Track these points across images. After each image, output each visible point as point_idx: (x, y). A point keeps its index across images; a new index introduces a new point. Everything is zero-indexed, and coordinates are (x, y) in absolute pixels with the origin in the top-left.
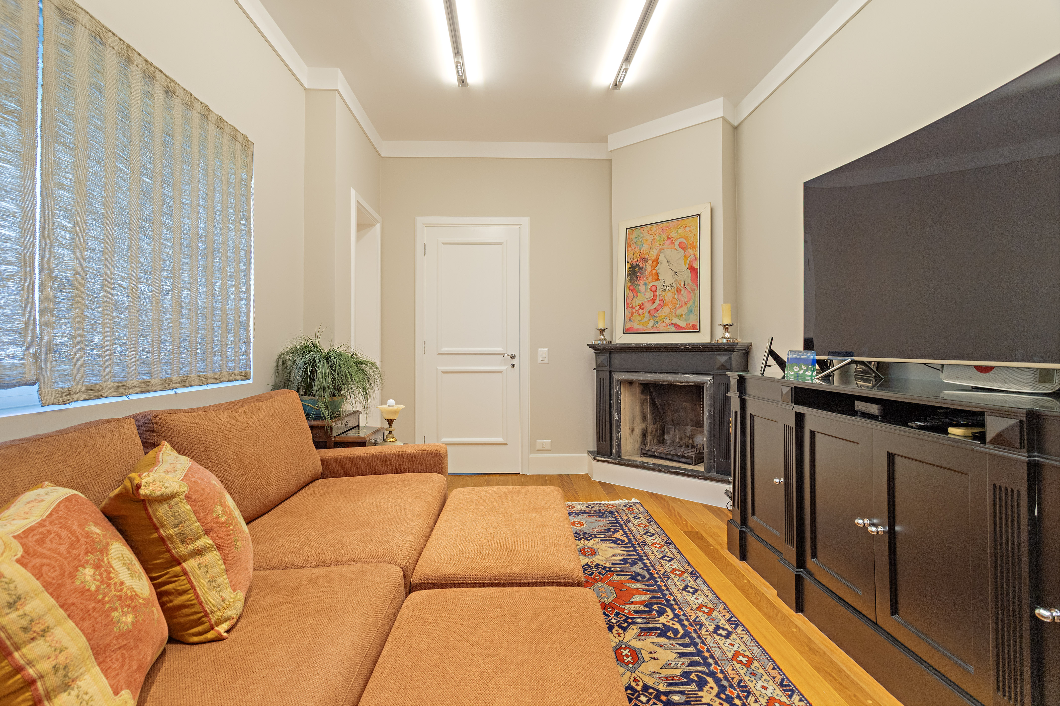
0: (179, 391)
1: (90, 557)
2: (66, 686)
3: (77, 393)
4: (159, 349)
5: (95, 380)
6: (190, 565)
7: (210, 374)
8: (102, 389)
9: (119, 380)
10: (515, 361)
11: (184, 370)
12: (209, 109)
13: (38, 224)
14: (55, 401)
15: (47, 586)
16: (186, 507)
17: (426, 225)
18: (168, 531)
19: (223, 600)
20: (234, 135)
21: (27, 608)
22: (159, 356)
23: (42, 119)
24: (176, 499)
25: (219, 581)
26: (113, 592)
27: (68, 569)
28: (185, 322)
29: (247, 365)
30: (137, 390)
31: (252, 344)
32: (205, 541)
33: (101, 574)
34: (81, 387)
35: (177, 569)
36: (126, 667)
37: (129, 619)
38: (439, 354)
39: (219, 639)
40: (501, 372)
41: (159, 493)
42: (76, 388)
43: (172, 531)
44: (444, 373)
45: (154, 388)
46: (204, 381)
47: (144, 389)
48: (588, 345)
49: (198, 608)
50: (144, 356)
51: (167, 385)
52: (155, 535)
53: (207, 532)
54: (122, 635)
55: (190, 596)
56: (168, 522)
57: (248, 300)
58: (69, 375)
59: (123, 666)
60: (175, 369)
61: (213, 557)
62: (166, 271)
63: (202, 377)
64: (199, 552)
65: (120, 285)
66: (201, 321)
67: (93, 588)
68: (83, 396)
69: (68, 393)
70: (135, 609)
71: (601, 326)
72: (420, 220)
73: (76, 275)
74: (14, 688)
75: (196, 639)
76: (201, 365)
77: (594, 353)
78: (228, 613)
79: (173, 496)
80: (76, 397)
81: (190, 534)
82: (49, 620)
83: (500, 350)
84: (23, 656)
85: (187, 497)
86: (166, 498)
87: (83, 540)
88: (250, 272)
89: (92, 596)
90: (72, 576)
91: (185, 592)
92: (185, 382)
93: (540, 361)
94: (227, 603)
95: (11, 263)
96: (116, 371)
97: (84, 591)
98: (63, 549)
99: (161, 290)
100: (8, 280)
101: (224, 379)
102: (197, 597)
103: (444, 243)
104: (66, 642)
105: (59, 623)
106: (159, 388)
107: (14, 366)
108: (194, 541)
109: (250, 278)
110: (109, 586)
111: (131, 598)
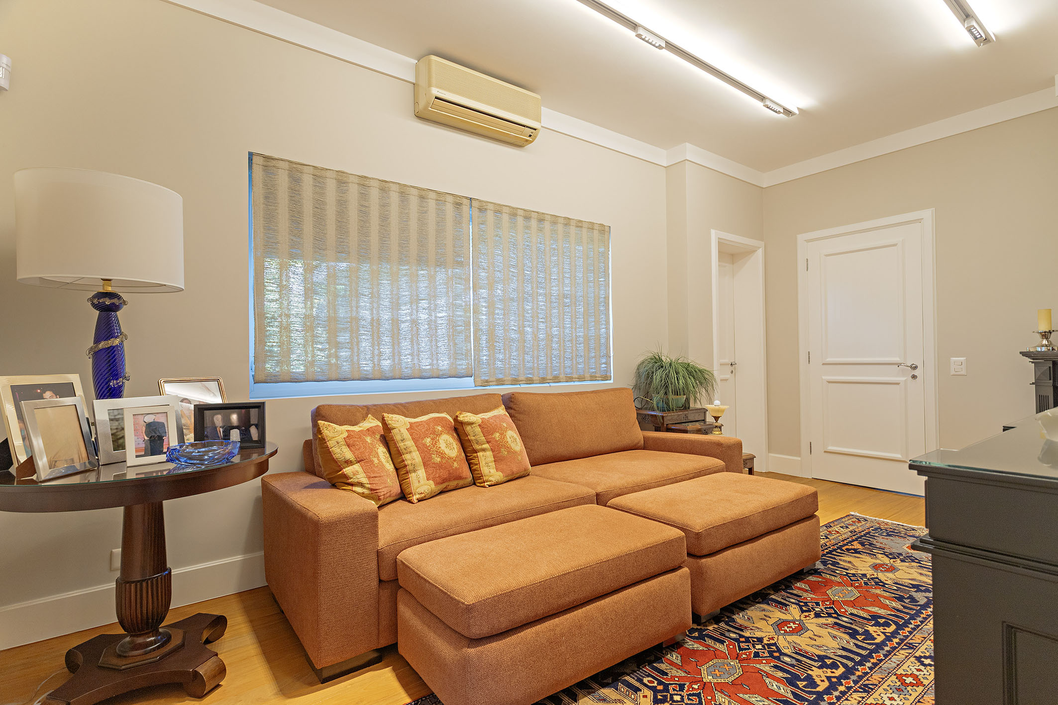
0: (552, 384)
1: (432, 436)
2: (415, 471)
3: (492, 382)
4: (538, 361)
5: (501, 376)
6: (480, 454)
7: (575, 376)
8: (505, 381)
9: (514, 376)
10: (916, 372)
11: (555, 373)
12: (569, 219)
13: (472, 306)
14: (480, 385)
15: (413, 439)
16: (478, 430)
17: (808, 241)
18: (471, 438)
19: (490, 472)
20: (591, 226)
21: (406, 443)
22: (538, 365)
23: (472, 261)
24: (474, 425)
25: (490, 464)
26: (435, 449)
27: (422, 436)
28: (555, 346)
29: (608, 370)
30: (525, 382)
31: (612, 358)
32: (486, 446)
33: (433, 442)
34: (494, 379)
35: (475, 454)
36: (434, 474)
37: (439, 459)
38: (823, 364)
39: (485, 487)
40: (898, 384)
41: (466, 421)
42: (491, 379)
43: (473, 438)
44: (829, 382)
45: (535, 382)
46: (569, 379)
47: (528, 382)
48: (1021, 353)
49: (479, 472)
50: (528, 365)
51: (543, 380)
52: (467, 438)
53: (488, 442)
54: (434, 463)
55: (478, 467)
56: (471, 434)
57: (607, 329)
58: (487, 373)
59: (432, 473)
60: (549, 372)
61: (489, 454)
62: (541, 318)
63: (568, 377)
64: (484, 450)
65: (513, 329)
66: (568, 344)
67: (428, 445)
68: (494, 383)
69: (487, 381)
70: (442, 458)
71: (1044, 328)
72: (801, 238)
73: (489, 327)
74: (403, 466)
75: (478, 484)
76: (568, 370)
77: (1032, 362)
78: (491, 479)
79: (473, 423)
80: (491, 383)
81: (480, 441)
82: (412, 449)
83: (897, 359)
84: (404, 457)
85: (479, 425)
86: (471, 424)
87: (431, 429)
88: (609, 311)
89: (427, 447)
90: (423, 439)
91: (477, 464)
92: (556, 379)
93: (953, 372)
94: (491, 474)
95: (461, 326)
96: (513, 372)
97: (424, 445)
98: (423, 430)
99: (538, 329)
100: (460, 333)
101: (586, 379)
102: (480, 468)
103: (827, 255)
104: (415, 457)
105: (415, 451)
106: (538, 382)
107: (464, 369)
108: (482, 445)
109: (609, 315)
110: (434, 446)
111: (442, 453)
